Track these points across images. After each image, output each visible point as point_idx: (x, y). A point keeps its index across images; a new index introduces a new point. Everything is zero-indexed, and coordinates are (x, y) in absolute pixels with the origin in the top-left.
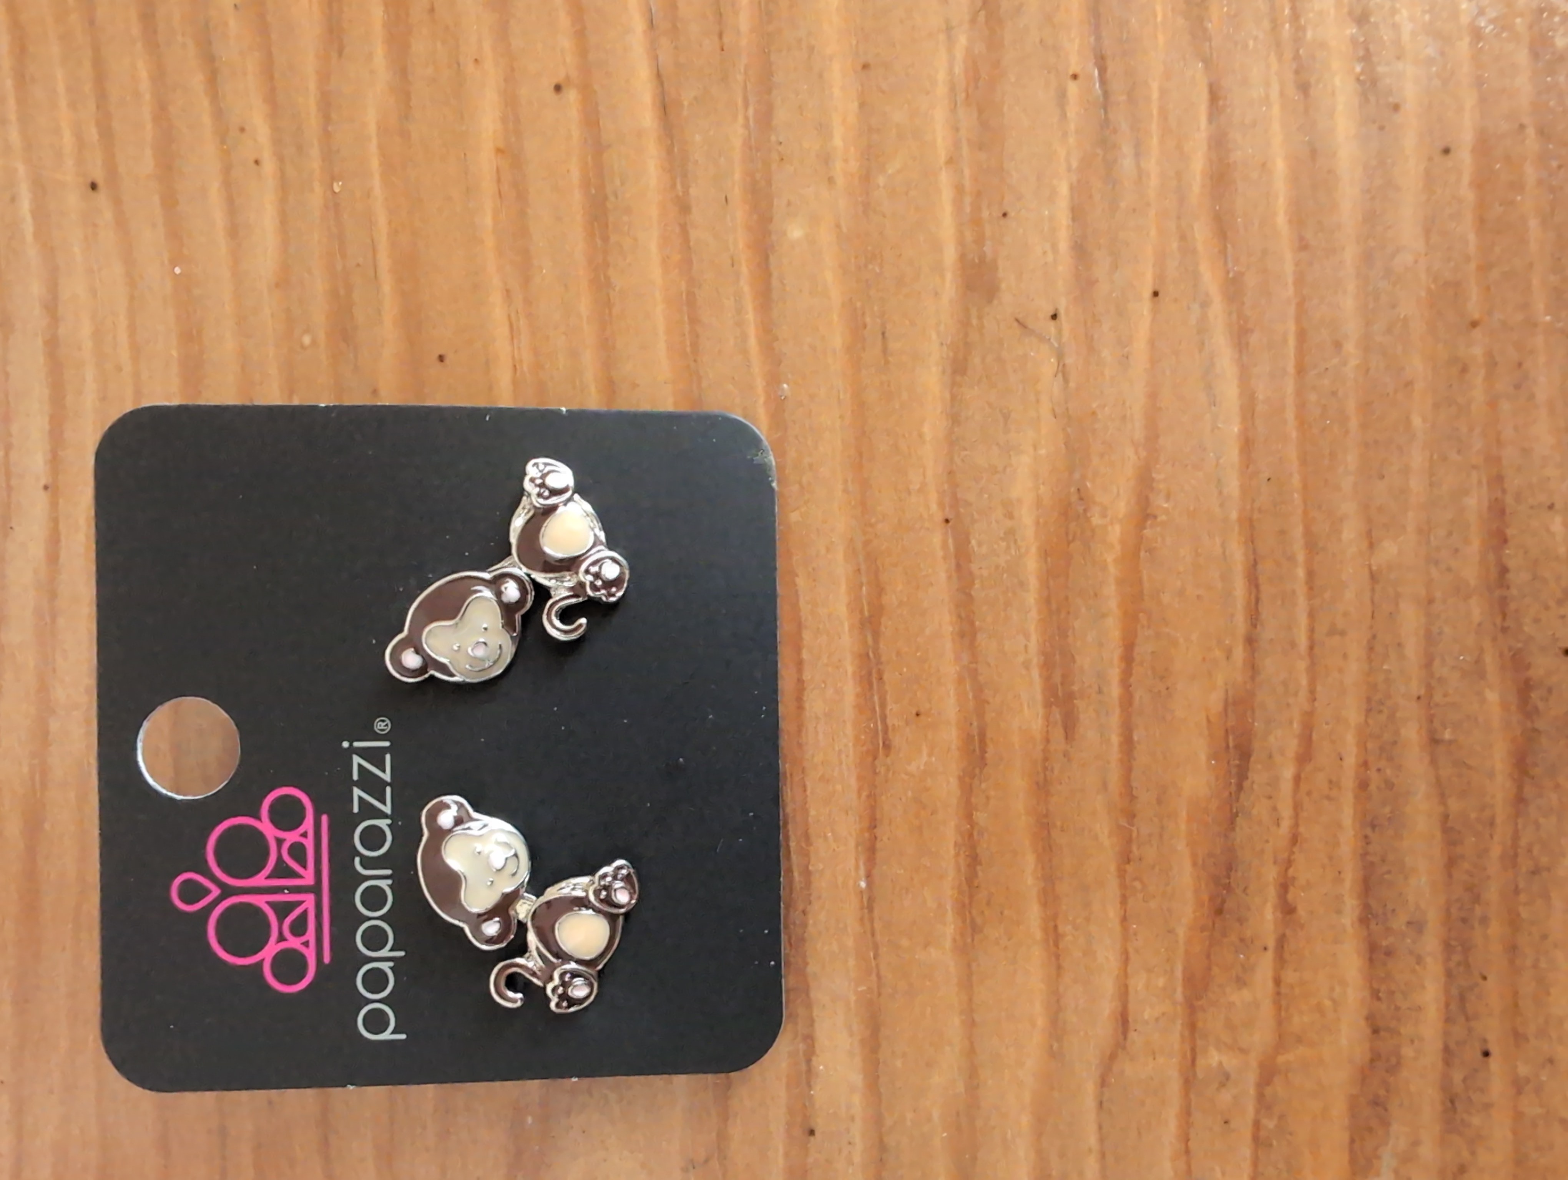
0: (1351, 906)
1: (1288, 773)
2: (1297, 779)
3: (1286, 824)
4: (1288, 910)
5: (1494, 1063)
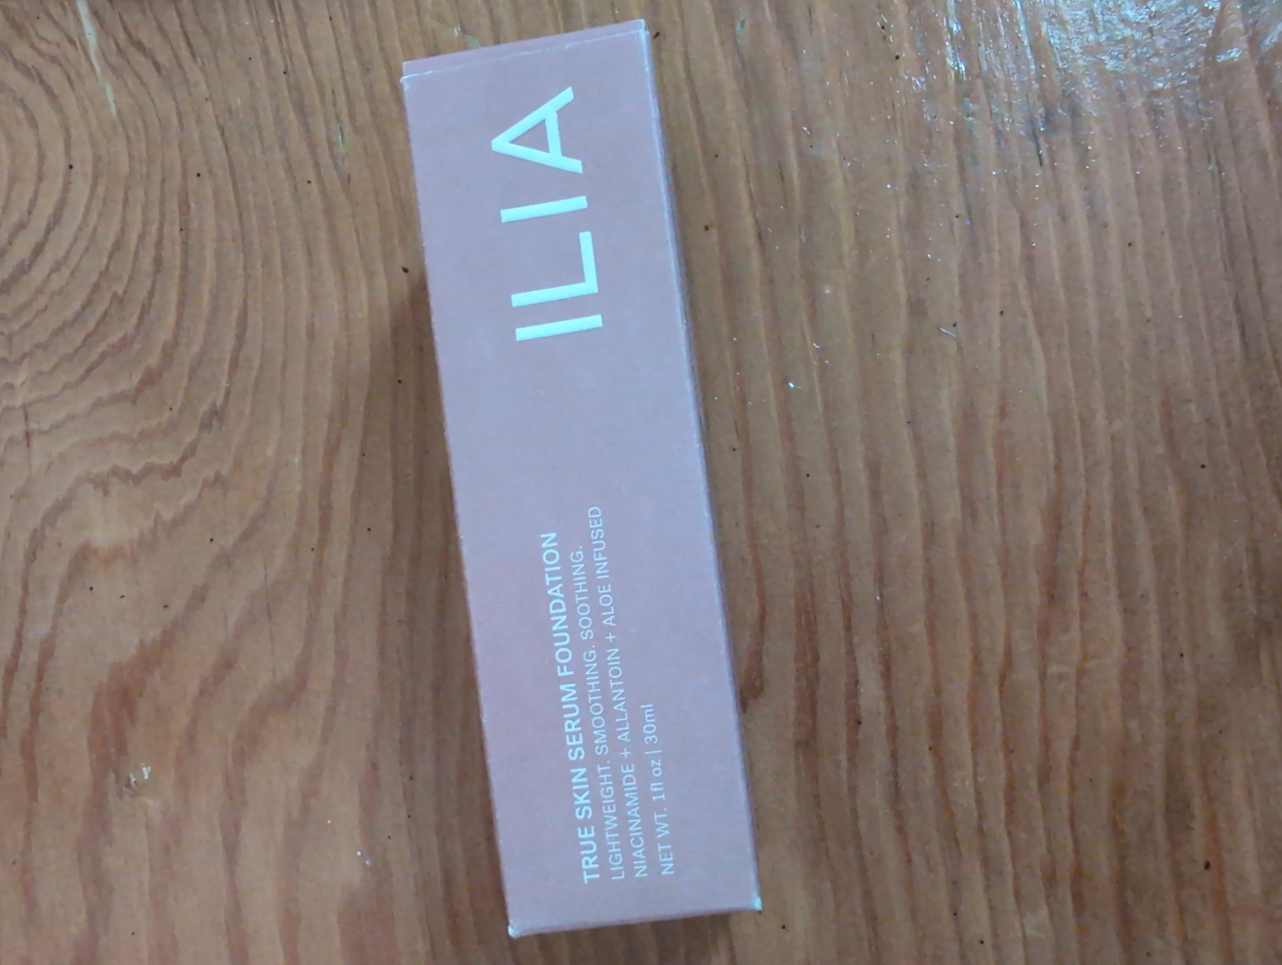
0: (1114, 590)
1: (1079, 531)
2: (1084, 533)
3: (1080, 553)
4: (1084, 595)
5: (1186, 660)
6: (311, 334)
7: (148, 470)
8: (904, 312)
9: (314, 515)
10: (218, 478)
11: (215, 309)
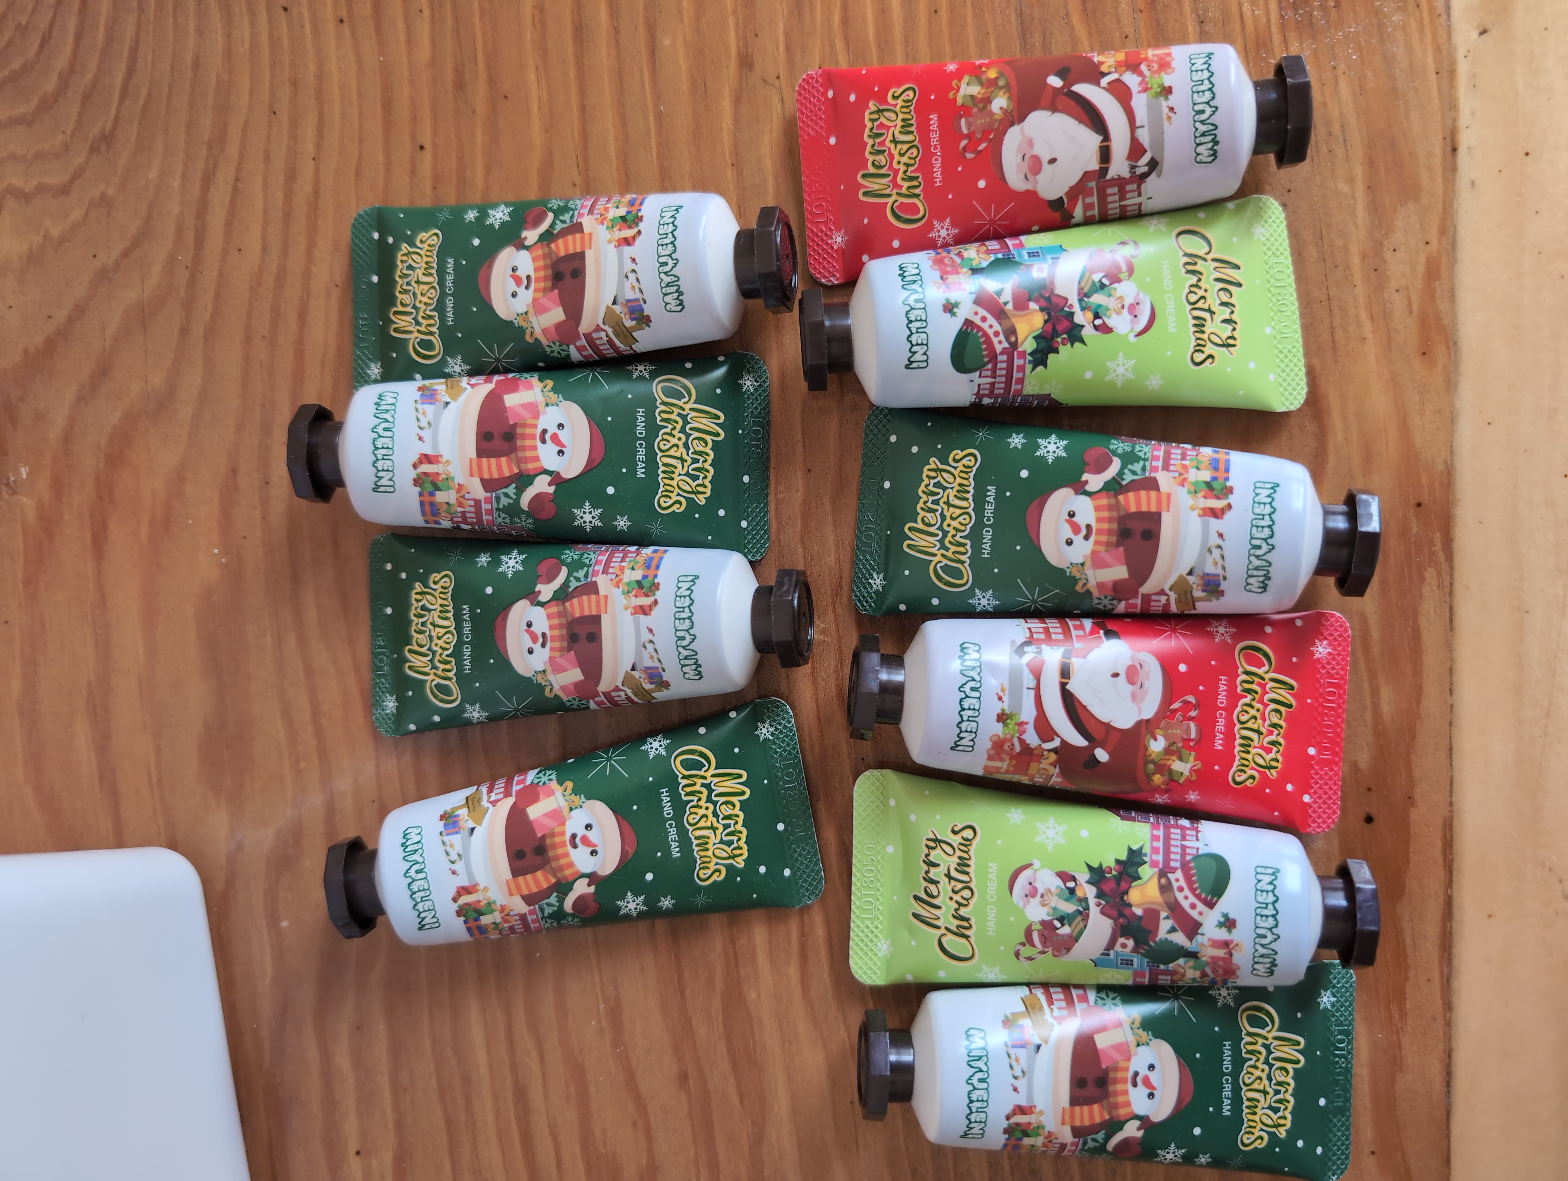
6: (196, 65)
7: (40, 189)
8: (733, 64)
9: (189, 236)
10: (103, 197)
11: (109, 39)
